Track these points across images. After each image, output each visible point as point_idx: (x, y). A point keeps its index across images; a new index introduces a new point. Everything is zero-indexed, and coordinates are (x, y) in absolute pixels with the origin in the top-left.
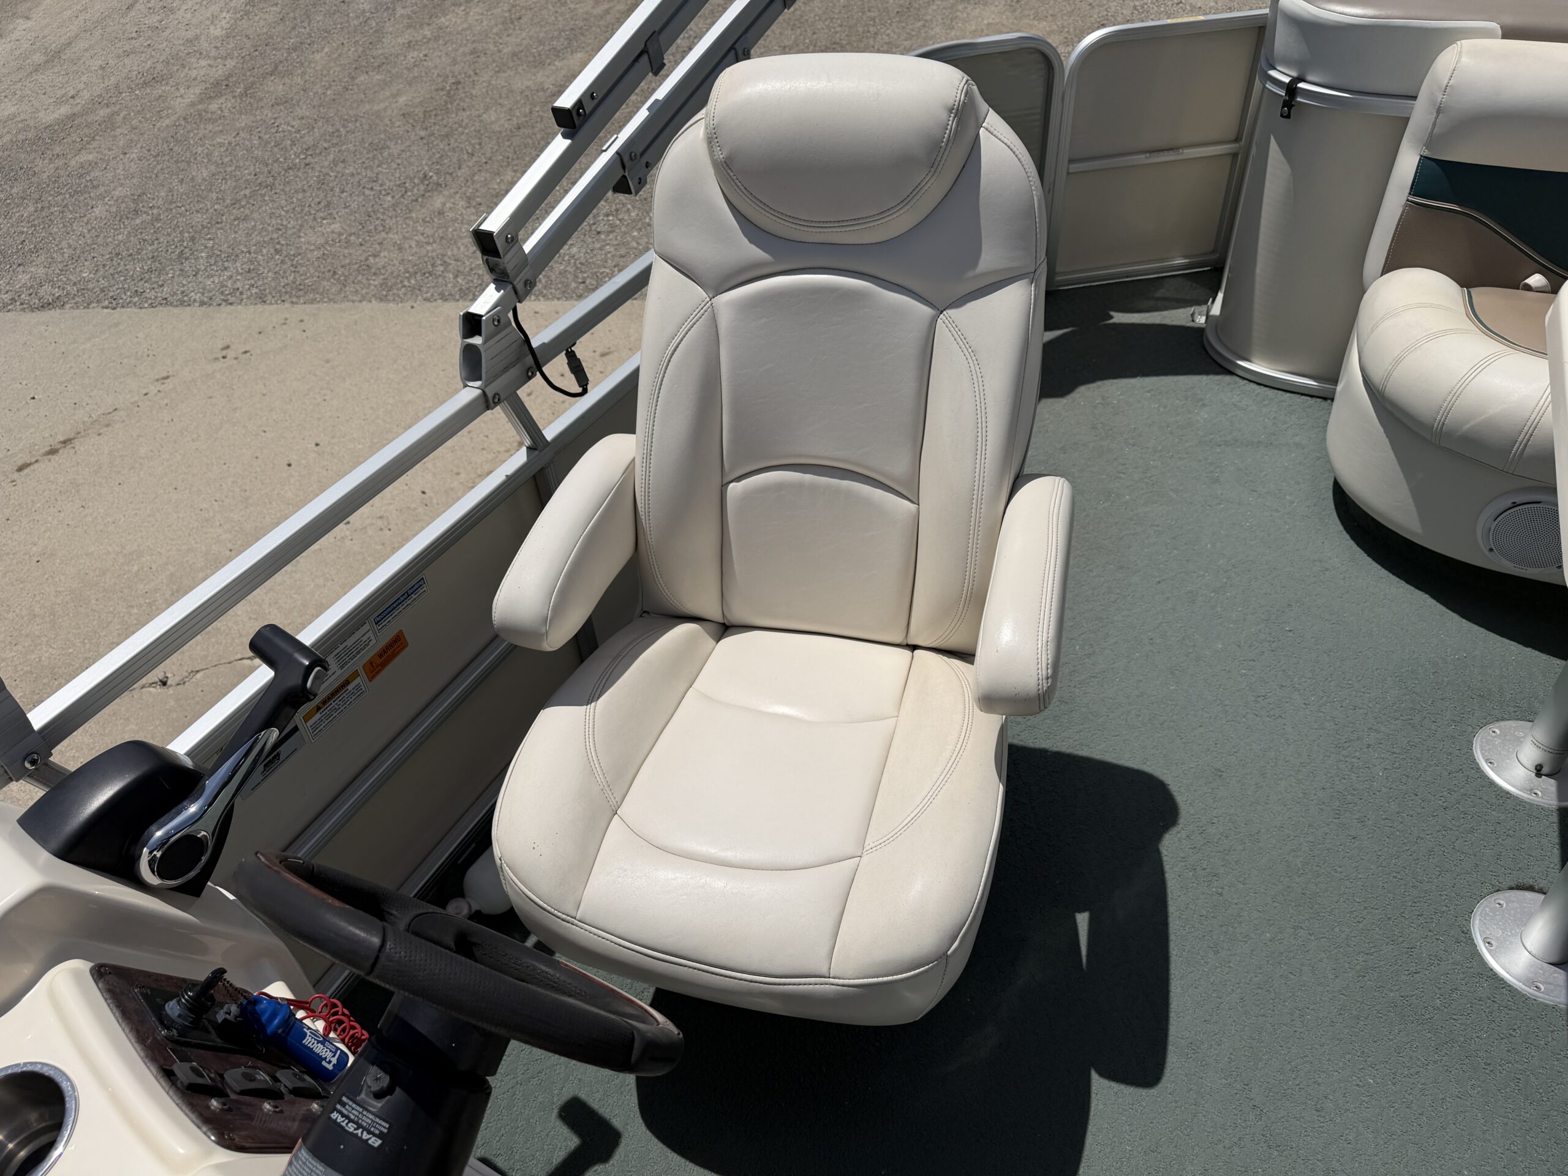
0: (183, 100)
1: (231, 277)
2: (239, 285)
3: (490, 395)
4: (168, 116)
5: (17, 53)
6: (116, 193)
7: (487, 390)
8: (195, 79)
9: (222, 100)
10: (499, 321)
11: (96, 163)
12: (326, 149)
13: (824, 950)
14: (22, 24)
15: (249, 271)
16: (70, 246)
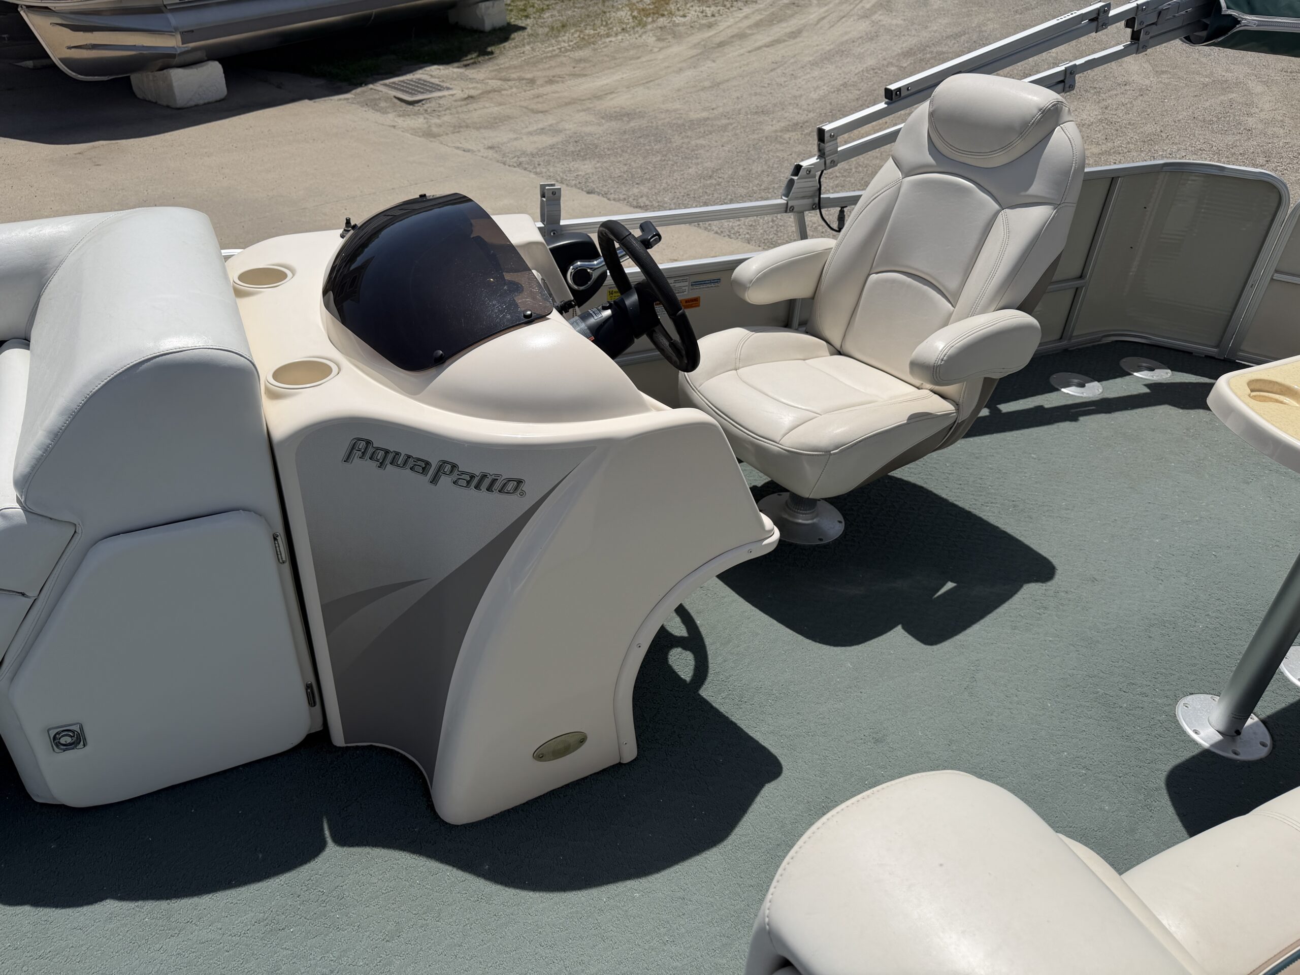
0: (771, 127)
1: (739, 225)
2: (741, 230)
3: (790, 205)
4: (758, 134)
5: (697, 78)
6: (706, 165)
7: (789, 202)
8: (785, 118)
9: (794, 134)
10: (810, 172)
11: (705, 147)
12: (837, 177)
13: (783, 431)
14: (709, 64)
15: (751, 226)
16: (667, 183)
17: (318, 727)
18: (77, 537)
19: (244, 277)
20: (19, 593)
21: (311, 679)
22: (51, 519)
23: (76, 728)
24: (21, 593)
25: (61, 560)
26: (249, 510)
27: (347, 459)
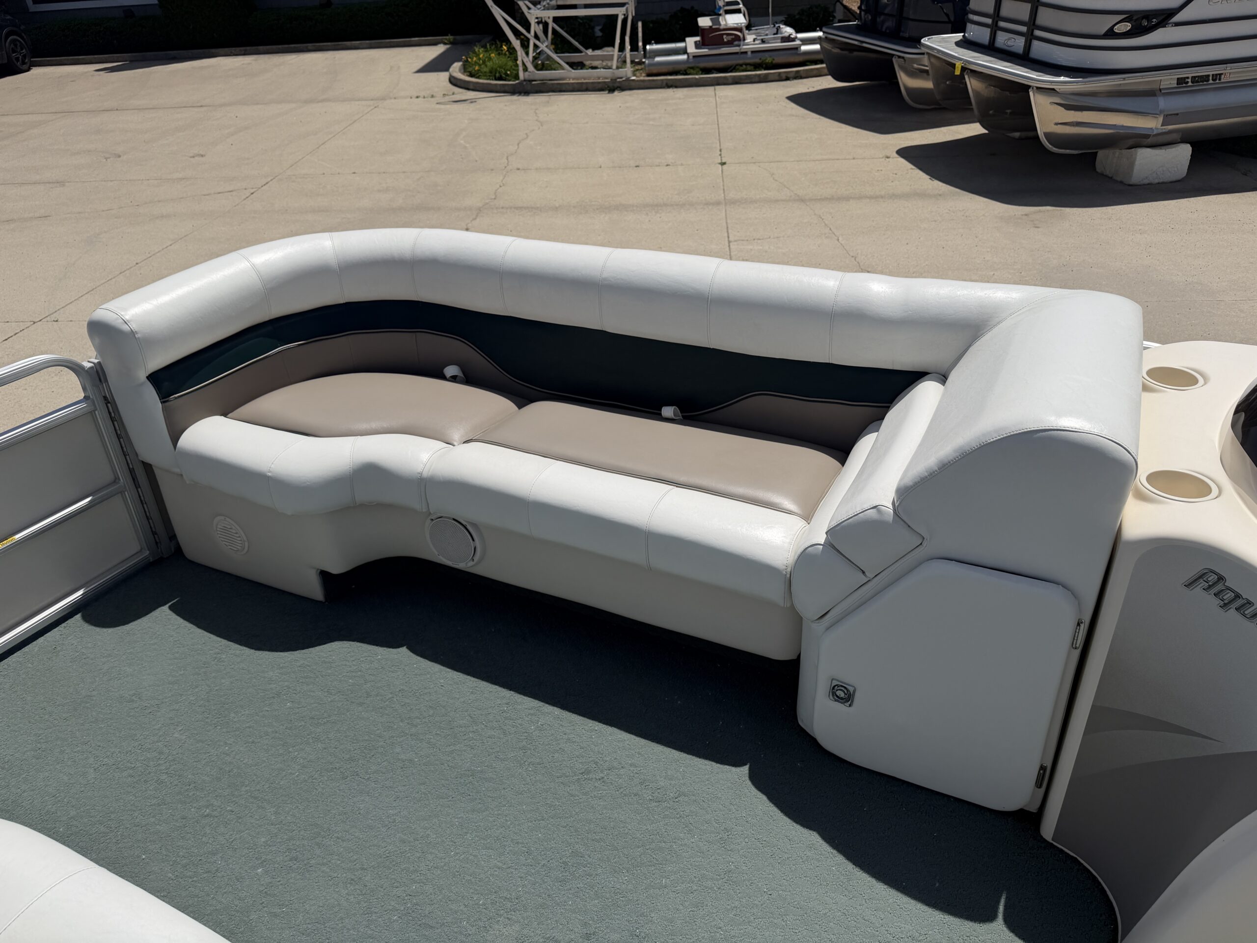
17: (1034, 808)
18: (921, 548)
19: (1152, 373)
20: (861, 570)
21: (1048, 764)
22: (909, 526)
23: (851, 689)
24: (863, 571)
25: (900, 560)
26: (1068, 590)
27: (1190, 585)
